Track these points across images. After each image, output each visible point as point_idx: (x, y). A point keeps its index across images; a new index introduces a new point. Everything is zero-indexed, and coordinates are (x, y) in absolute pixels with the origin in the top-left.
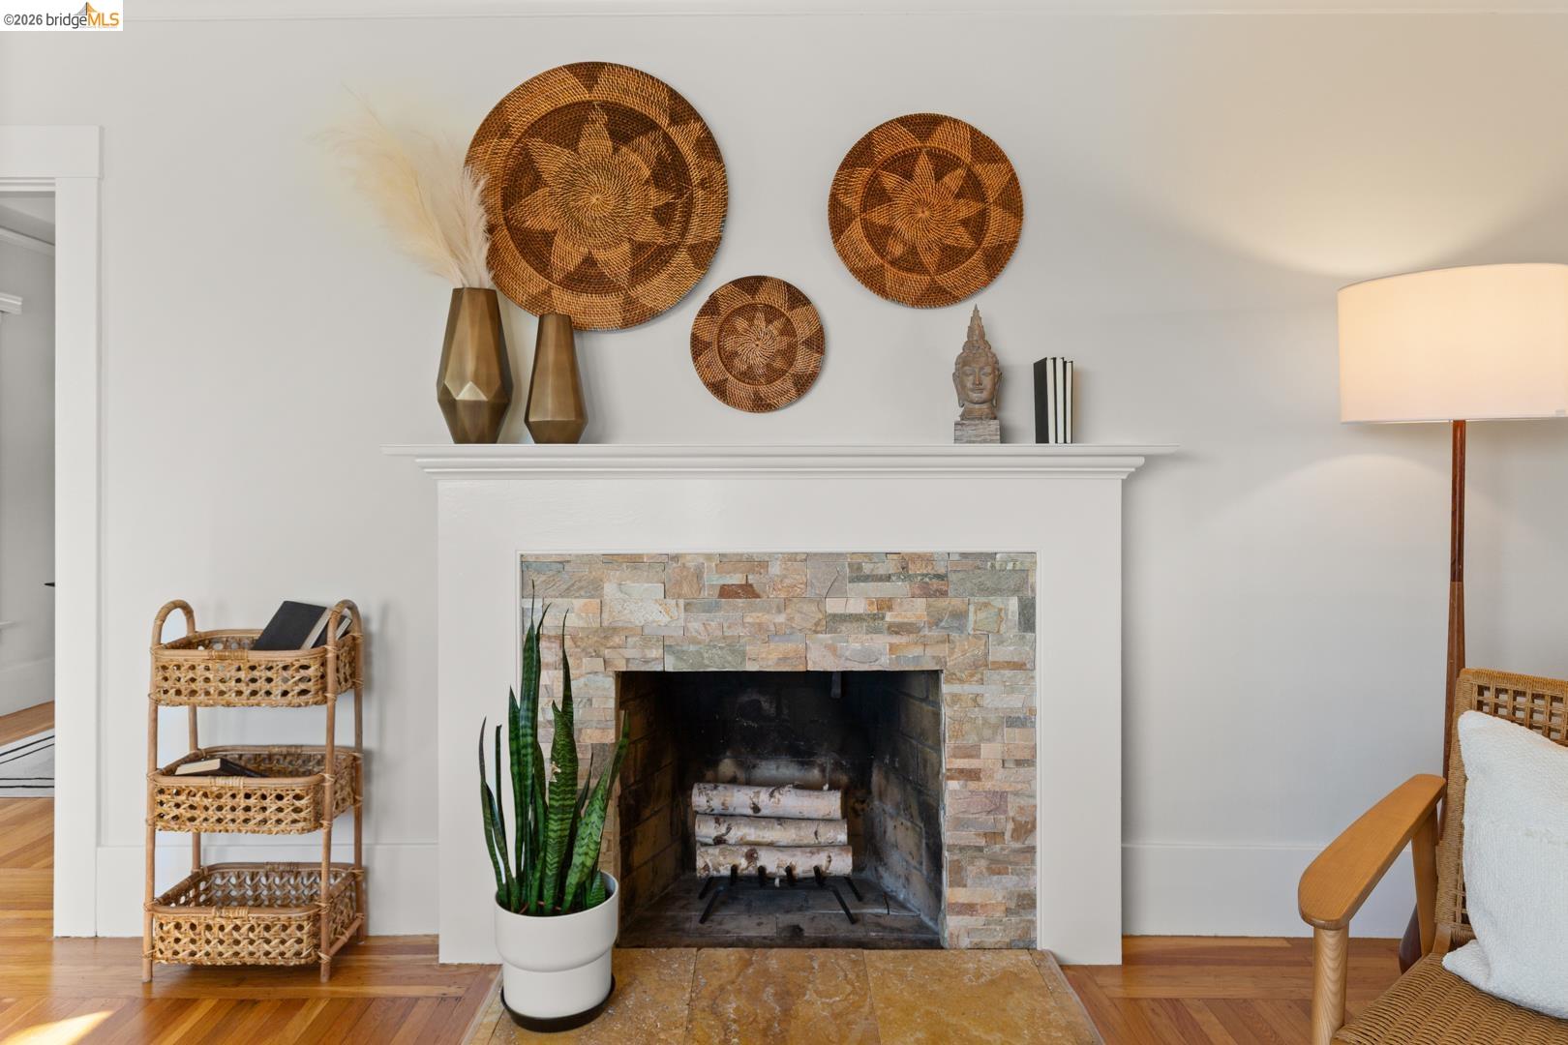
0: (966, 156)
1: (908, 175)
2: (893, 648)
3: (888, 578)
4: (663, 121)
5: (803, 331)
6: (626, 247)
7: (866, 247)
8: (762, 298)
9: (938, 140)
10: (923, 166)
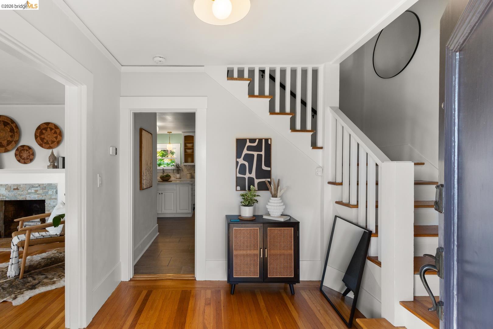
0: (54, 128)
1: (47, 131)
2: (38, 197)
3: (37, 187)
4: (10, 123)
5: (31, 153)
6: (6, 141)
7: (40, 141)
8: (25, 148)
9: (50, 126)
10: (49, 129)
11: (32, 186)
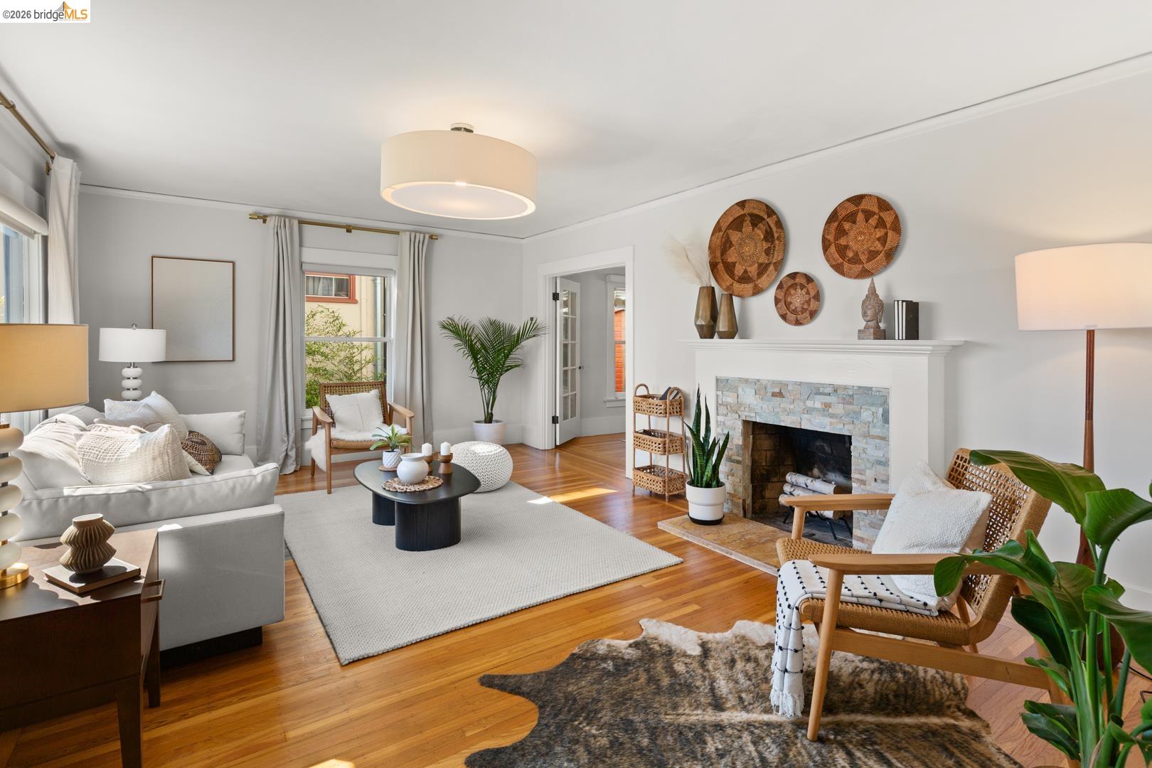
0: (875, 209)
1: (854, 222)
2: (831, 424)
4: (765, 217)
5: (813, 293)
6: (756, 265)
7: (836, 256)
8: (797, 280)
9: (864, 205)
10: (860, 217)
11: (816, 390)
